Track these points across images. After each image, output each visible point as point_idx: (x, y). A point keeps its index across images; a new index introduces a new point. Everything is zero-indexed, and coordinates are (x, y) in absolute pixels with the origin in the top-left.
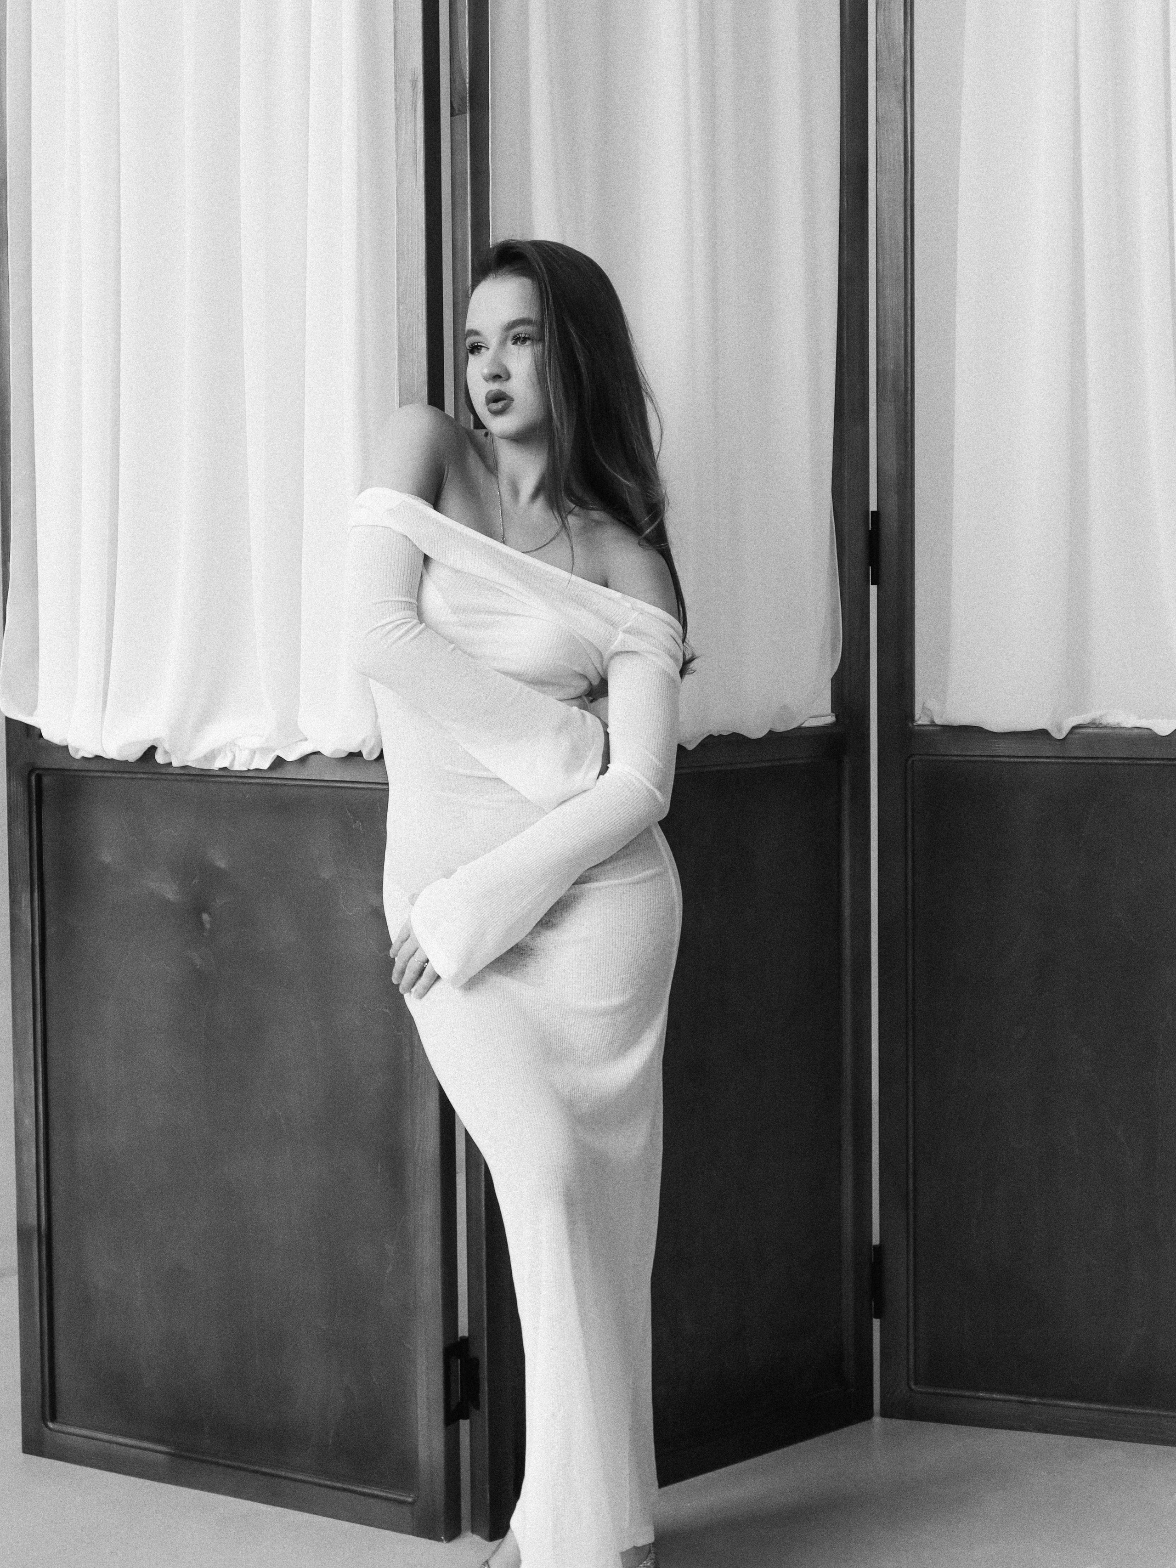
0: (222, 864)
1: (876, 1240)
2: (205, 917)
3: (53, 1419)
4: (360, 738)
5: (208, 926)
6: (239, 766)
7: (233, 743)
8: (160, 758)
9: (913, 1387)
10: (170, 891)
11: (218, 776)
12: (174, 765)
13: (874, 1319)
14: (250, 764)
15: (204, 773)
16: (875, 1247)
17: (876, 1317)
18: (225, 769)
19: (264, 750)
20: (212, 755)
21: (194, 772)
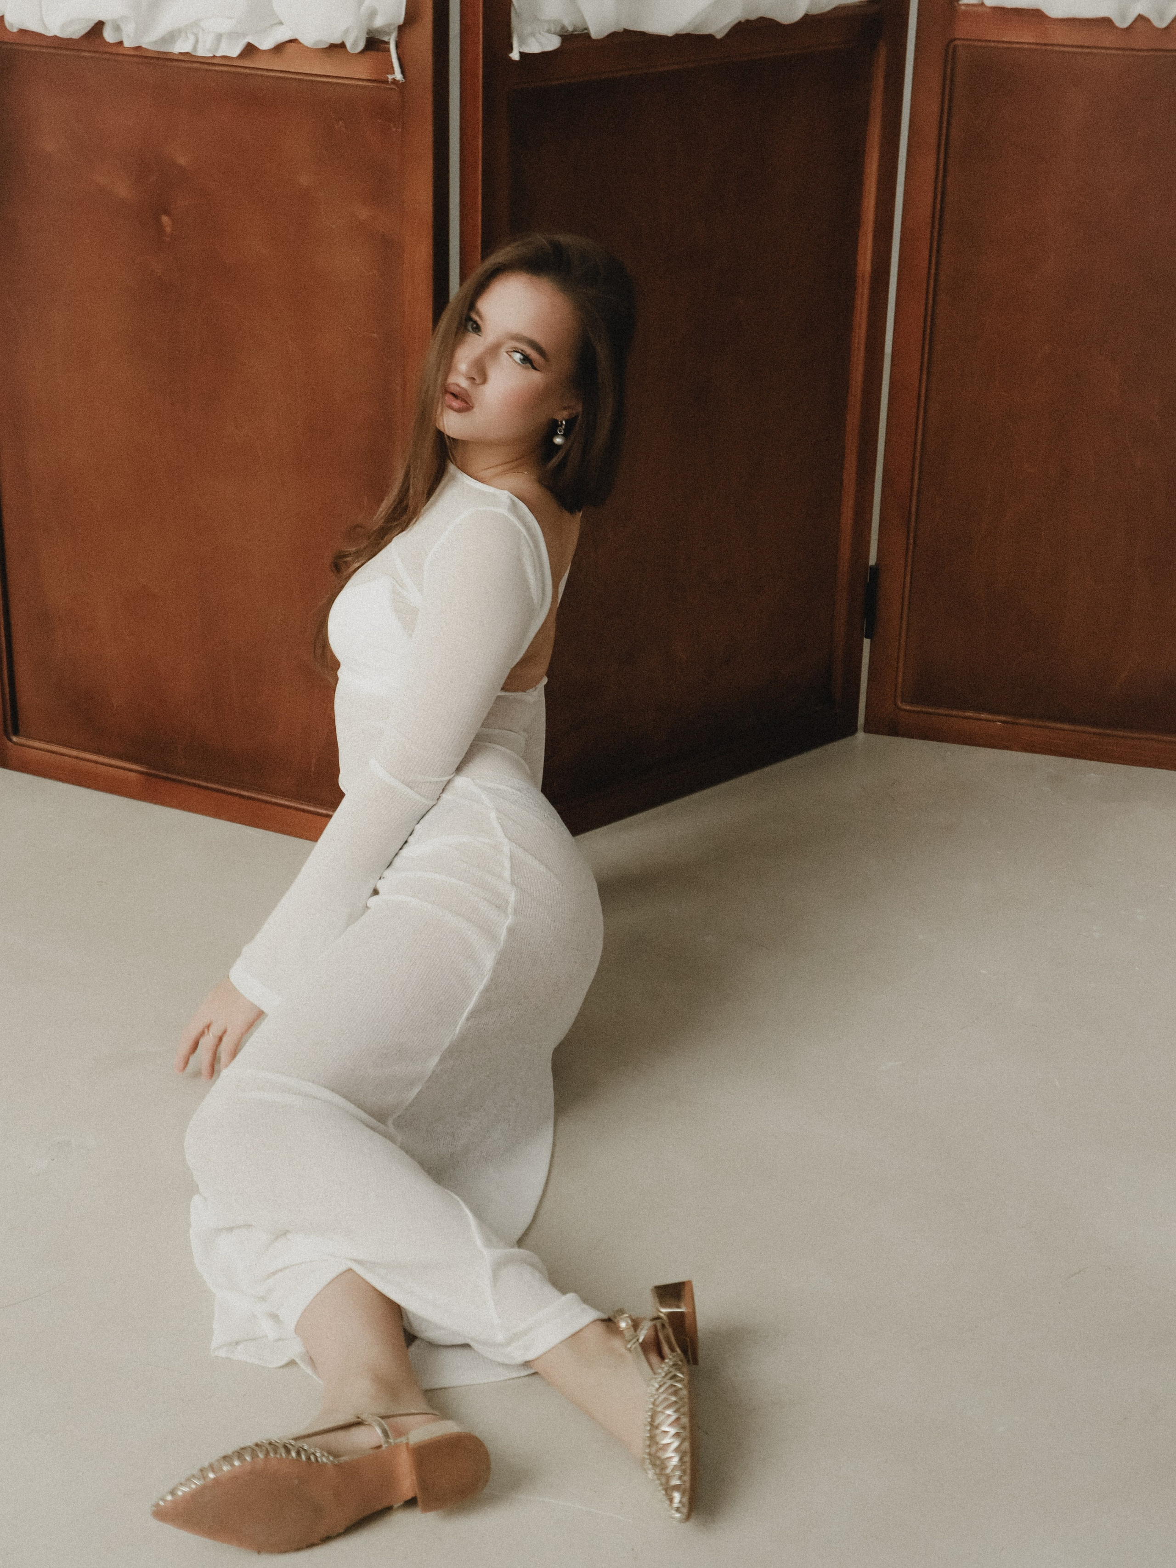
0: (182, 161)
1: (872, 561)
2: (165, 219)
3: (16, 732)
4: (343, 28)
5: (168, 230)
6: (203, 51)
7: (196, 24)
8: (109, 36)
9: (899, 703)
10: (123, 189)
11: (177, 60)
12: (127, 44)
13: (865, 638)
14: (217, 50)
15: (161, 56)
16: (871, 568)
17: (867, 637)
18: (187, 53)
19: (233, 35)
20: (172, 37)
21: (150, 55)
